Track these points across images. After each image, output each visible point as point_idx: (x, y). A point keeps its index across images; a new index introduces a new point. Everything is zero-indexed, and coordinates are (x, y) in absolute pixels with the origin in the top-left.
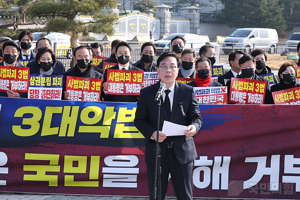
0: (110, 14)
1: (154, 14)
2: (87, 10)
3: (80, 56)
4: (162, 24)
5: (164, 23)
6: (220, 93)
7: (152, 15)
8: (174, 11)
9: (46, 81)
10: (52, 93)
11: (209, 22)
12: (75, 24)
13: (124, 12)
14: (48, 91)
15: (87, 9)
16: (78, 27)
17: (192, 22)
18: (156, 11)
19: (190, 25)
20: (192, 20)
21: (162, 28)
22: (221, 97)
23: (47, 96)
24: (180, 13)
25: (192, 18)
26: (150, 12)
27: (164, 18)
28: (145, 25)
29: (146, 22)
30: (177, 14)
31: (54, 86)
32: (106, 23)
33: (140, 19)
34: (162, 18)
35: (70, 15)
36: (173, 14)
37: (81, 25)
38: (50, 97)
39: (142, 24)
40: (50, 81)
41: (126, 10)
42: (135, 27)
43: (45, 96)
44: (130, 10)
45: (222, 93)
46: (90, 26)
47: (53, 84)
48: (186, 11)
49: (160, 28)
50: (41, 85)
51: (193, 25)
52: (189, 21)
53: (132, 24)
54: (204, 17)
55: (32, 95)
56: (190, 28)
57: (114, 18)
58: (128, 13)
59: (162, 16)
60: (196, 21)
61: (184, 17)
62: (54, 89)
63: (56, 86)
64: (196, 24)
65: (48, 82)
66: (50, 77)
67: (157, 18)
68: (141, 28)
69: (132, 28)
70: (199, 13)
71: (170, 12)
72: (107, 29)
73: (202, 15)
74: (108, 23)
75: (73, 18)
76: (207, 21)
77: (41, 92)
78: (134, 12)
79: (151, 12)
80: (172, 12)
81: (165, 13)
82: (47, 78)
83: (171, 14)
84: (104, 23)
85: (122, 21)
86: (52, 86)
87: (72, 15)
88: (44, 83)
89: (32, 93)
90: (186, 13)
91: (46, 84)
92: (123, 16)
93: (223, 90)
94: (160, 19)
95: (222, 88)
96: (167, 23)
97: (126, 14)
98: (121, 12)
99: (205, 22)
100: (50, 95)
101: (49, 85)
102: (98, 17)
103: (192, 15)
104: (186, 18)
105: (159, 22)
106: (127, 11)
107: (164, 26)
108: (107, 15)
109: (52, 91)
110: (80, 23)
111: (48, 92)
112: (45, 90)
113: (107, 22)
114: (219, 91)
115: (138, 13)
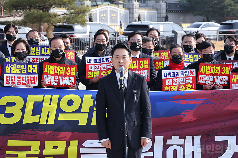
0: (83, 6)
1: (124, 5)
2: (61, 3)
3: (54, 46)
4: (131, 15)
5: (133, 13)
6: (189, 76)
7: (121, 6)
8: (141, 2)
9: (21, 68)
10: (28, 80)
11: (175, 12)
12: (50, 16)
13: (95, 4)
14: (23, 77)
15: (61, 1)
16: (54, 19)
17: (159, 12)
18: (125, 2)
19: (157, 15)
20: (159, 10)
21: (131, 18)
22: (190, 79)
23: (22, 82)
24: (148, 4)
25: (159, 8)
26: (119, 3)
27: (133, 9)
28: (115, 15)
29: (116, 13)
30: (145, 5)
31: (30, 73)
32: (79, 15)
33: (110, 11)
34: (131, 9)
35: (46, 8)
36: (141, 5)
37: (56, 16)
38: (26, 83)
39: (113, 15)
40: (25, 68)
41: (97, 1)
42: (106, 17)
43: (20, 83)
44: (101, 1)
45: (190, 76)
46: (64, 18)
47: (29, 71)
48: (153, 2)
49: (130, 18)
50: (16, 72)
51: (159, 14)
52: (156, 11)
53: (103, 15)
54: (170, 7)
55: (8, 81)
56: (157, 17)
57: (87, 10)
58: (99, 5)
59: (131, 7)
60: (163, 11)
61: (151, 7)
62: (29, 76)
63: (32, 73)
64: (163, 13)
65: (23, 70)
66: (25, 65)
67: (127, 9)
68: (111, 18)
69: (104, 18)
70: (165, 4)
71: (138, 3)
72: (80, 20)
73: (168, 5)
74: (81, 15)
75: (48, 11)
76: (173, 11)
77: (16, 79)
78: (105, 3)
79: (121, 4)
80: (140, 3)
81: (133, 4)
82: (22, 65)
83: (139, 5)
84: (78, 14)
85: (94, 12)
86: (27, 73)
87: (47, 8)
88: (20, 71)
89: (8, 80)
90: (153, 4)
91: (21, 71)
92: (95, 7)
93: (192, 73)
94: (129, 10)
95: (190, 71)
96: (135, 13)
97: (97, 5)
98: (93, 3)
99: (171, 12)
100: (25, 82)
101: (24, 72)
102: (72, 9)
103: (159, 6)
104: (153, 8)
105: (128, 13)
106: (98, 3)
107: (133, 16)
108: (80, 7)
109: (28, 77)
110: (55, 15)
111: (23, 79)
112: (21, 77)
113: (80, 13)
114: (187, 73)
115: (108, 5)
